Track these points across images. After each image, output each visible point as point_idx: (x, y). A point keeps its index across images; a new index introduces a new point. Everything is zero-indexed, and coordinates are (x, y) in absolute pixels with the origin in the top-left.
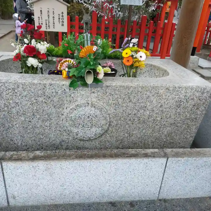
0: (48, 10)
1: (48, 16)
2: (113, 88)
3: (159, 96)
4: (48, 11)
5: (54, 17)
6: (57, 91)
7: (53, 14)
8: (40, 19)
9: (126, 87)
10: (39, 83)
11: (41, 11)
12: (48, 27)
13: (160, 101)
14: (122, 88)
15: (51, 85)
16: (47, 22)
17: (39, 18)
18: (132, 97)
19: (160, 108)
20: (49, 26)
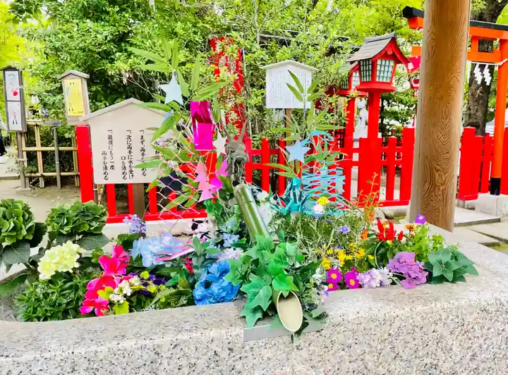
0: (128, 133)
1: (130, 147)
2: (350, 326)
3: (465, 332)
4: (130, 137)
5: (143, 150)
6: (193, 361)
7: (142, 142)
8: (108, 156)
9: (384, 320)
10: (139, 346)
11: (110, 137)
12: (128, 173)
13: (470, 345)
14: (372, 325)
15: (176, 346)
16: (126, 161)
17: (104, 153)
18: (399, 345)
19: (471, 365)
20: (131, 172)
